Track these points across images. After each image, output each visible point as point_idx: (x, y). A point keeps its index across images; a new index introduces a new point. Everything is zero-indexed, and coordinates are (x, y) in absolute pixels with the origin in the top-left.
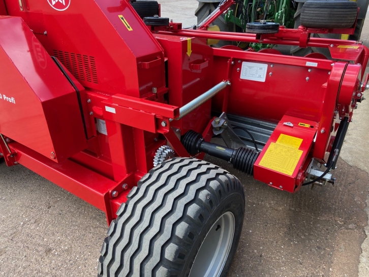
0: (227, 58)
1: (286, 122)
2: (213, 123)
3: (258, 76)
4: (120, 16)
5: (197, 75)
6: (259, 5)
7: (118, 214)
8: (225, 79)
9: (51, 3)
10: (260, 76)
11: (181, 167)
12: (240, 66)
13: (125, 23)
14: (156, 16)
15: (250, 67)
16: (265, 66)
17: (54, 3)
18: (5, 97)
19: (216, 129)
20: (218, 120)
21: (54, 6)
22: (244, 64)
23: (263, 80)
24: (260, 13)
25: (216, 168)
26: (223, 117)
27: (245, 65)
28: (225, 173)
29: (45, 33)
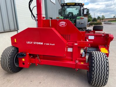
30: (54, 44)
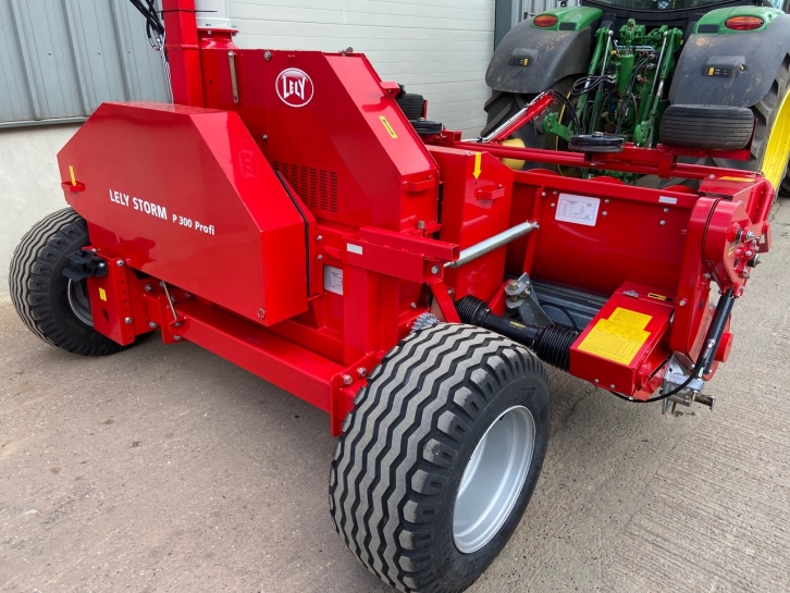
0: (535, 187)
1: (627, 290)
2: (506, 289)
3: (583, 216)
4: (382, 118)
5: (482, 211)
6: (606, 107)
7: (345, 429)
8: (531, 221)
9: (282, 95)
10: (587, 217)
11: (445, 337)
12: (556, 200)
13: (388, 127)
14: (422, 119)
15: (572, 203)
16: (596, 202)
17: (286, 95)
18: (197, 225)
19: (511, 298)
20: (514, 283)
21: (286, 99)
22: (562, 197)
23: (592, 222)
24: (608, 120)
25: (501, 339)
26: (524, 280)
27: (564, 199)
28: (513, 346)
29: (265, 137)
30: (210, 230)
